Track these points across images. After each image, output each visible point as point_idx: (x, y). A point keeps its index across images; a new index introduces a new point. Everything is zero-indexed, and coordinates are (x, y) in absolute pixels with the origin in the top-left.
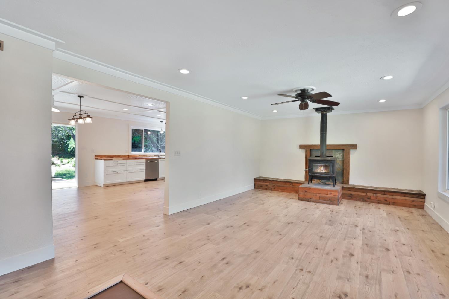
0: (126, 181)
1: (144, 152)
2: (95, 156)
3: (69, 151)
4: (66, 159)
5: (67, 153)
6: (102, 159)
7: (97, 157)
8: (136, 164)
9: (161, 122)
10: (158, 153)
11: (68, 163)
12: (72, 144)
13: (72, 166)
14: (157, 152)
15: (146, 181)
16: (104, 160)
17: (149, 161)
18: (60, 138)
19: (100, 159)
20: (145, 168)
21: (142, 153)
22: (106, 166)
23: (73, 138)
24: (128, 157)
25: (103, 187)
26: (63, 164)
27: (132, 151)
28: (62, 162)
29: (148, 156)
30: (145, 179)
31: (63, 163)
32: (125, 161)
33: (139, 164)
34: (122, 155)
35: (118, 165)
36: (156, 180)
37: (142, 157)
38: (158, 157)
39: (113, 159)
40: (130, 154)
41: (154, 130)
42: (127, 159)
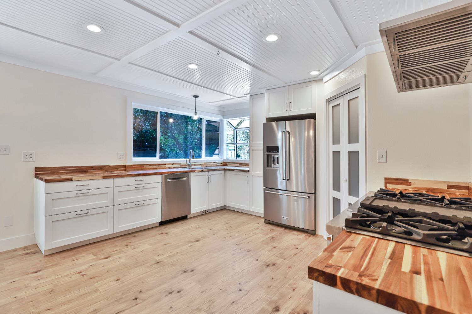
0: (112, 233)
1: (161, 157)
2: (37, 169)
7: (38, 173)
8: (139, 188)
9: (194, 96)
10: (188, 160)
15: (162, 224)
16: (47, 181)
17: (170, 179)
19: (40, 179)
20: (160, 196)
21: (156, 159)
22: (51, 199)
25: (45, 256)
27: (134, 156)
29: (167, 166)
30: (160, 220)
33: (146, 186)
34: (110, 166)
35: (89, 194)
36: (184, 218)
37: (156, 169)
38: (188, 167)
39: (74, 178)
40: (128, 164)
41: (180, 115)
42: (115, 178)
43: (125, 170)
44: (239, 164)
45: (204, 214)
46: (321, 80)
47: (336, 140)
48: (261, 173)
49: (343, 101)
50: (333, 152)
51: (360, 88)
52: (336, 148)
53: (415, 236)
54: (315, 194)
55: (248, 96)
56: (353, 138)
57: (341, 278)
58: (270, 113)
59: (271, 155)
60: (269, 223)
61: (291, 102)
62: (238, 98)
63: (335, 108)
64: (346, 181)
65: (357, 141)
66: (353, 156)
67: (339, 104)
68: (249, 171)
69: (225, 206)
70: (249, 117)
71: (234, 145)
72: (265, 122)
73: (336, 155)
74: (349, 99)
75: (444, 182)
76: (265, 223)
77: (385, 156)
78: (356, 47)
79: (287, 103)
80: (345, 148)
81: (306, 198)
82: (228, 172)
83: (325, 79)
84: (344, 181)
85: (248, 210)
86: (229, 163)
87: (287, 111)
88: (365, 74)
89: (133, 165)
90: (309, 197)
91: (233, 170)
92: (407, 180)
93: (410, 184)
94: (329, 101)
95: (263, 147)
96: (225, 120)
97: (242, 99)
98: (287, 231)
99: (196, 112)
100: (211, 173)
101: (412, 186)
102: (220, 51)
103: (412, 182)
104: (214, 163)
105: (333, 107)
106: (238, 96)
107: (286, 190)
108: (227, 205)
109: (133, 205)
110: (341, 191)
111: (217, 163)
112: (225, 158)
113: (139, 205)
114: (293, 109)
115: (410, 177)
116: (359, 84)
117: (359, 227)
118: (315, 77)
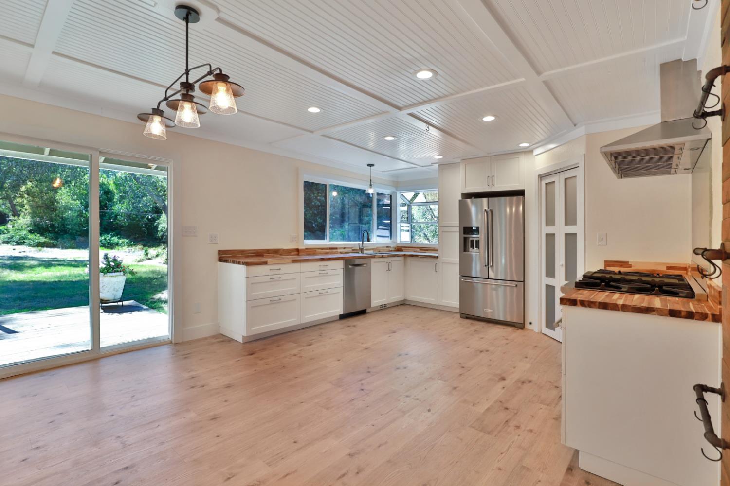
0: (299, 323)
2: (220, 252)
3: (160, 234)
4: (154, 248)
5: (156, 239)
6: (239, 263)
7: (225, 256)
8: (324, 275)
9: (368, 165)
10: (361, 243)
11: (157, 256)
12: (164, 223)
13: (163, 262)
14: (359, 240)
15: (343, 317)
16: (247, 264)
17: (351, 265)
18: (141, 211)
19: (234, 262)
20: (342, 285)
21: (327, 242)
22: (251, 284)
23: (165, 212)
24: (297, 255)
25: (243, 343)
26: (149, 259)
27: (306, 237)
28: (147, 254)
29: (339, 251)
30: (342, 313)
31: (149, 256)
32: (297, 266)
33: (330, 272)
34: (284, 250)
35: (281, 279)
36: (363, 312)
37: (327, 253)
38: (360, 252)
39: (269, 261)
40: (301, 247)
41: (343, 187)
42: (302, 262)
43: (298, 255)
44: (419, 249)
45: (383, 308)
46: (532, 151)
47: (550, 221)
48: (457, 259)
49: (559, 180)
50: (546, 234)
51: (578, 167)
52: (550, 230)
53: (623, 289)
54: (524, 281)
55: (437, 165)
56: (570, 219)
57: (580, 300)
58: (467, 188)
59: (469, 238)
60: (467, 318)
61: (493, 176)
62: (423, 166)
63: (549, 187)
64: (562, 265)
65: (574, 223)
66: (571, 238)
67: (554, 182)
68: (438, 257)
69: (405, 300)
70: (437, 189)
71: (409, 225)
72: (460, 198)
73: (550, 238)
74: (566, 177)
75: (664, 264)
76: (461, 317)
77: (605, 239)
78: (575, 125)
79: (488, 177)
80: (560, 230)
81: (513, 286)
82: (409, 259)
83: (536, 152)
84: (560, 265)
85: (437, 304)
86: (406, 247)
87: (488, 185)
88: (584, 155)
89: (306, 249)
90: (516, 286)
91: (417, 256)
92: (628, 262)
93: (630, 266)
94: (541, 177)
95: (458, 228)
96: (399, 192)
97: (429, 169)
98: (490, 325)
99: (371, 185)
100: (391, 259)
101: (633, 268)
102: (430, 127)
103: (632, 264)
104: (387, 247)
105: (546, 184)
106: (422, 165)
107: (488, 279)
108: (409, 298)
109: (317, 293)
110: (556, 277)
111: (390, 247)
112: (398, 241)
113: (323, 294)
114: (496, 183)
115: (630, 260)
116: (578, 163)
117: (585, 287)
118: (524, 149)
